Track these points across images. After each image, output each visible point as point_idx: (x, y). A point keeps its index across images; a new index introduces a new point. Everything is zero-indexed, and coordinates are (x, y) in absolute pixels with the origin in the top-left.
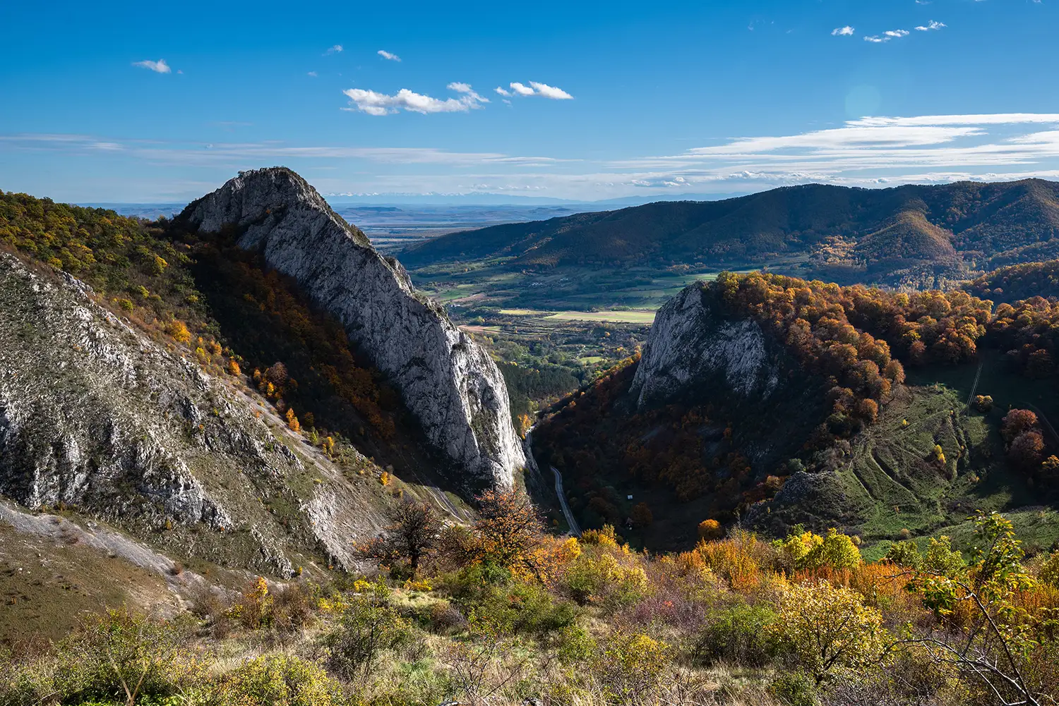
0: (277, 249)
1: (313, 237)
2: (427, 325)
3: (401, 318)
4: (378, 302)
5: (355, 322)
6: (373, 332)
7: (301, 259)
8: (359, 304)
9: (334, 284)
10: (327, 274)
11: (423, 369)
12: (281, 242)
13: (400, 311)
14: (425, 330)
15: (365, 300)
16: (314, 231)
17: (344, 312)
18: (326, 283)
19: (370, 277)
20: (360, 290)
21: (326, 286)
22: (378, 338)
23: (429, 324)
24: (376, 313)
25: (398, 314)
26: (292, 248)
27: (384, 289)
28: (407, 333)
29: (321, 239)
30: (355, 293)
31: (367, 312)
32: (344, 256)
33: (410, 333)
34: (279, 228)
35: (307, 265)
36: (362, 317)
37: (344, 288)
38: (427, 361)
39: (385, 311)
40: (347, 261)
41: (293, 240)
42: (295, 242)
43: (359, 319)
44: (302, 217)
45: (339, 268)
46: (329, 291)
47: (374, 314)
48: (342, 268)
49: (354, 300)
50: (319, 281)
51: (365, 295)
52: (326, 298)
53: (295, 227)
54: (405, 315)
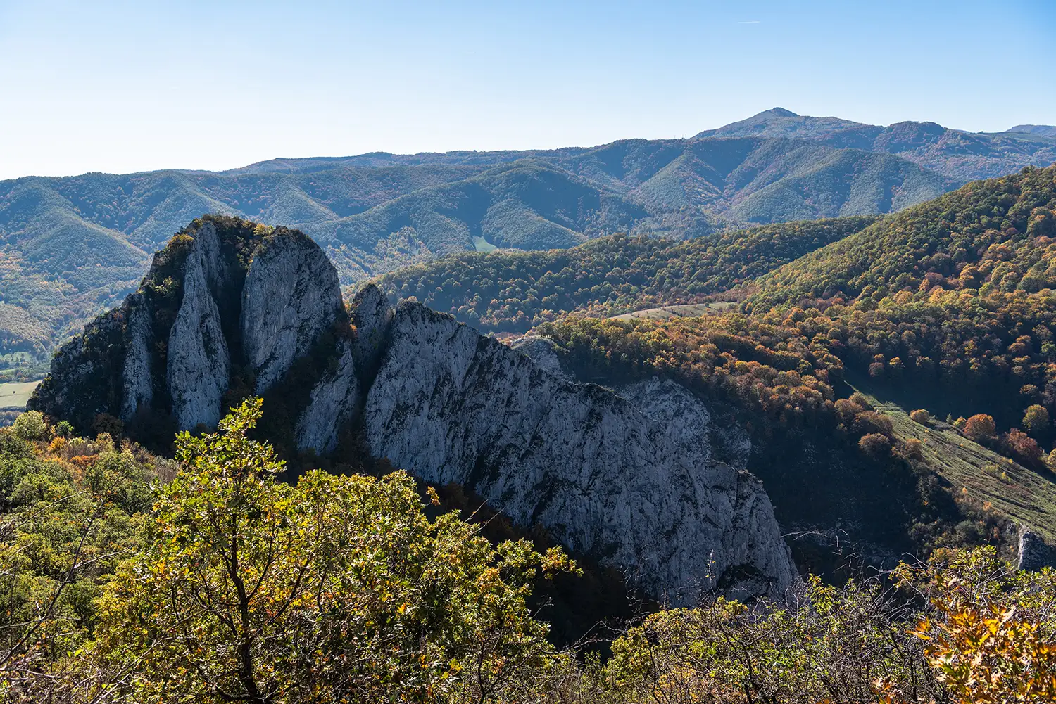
0: (394, 431)
1: (458, 383)
2: (749, 503)
3: (695, 504)
4: (640, 488)
5: (597, 543)
6: (638, 550)
7: (441, 439)
8: (599, 504)
9: (535, 476)
10: (513, 459)
11: (757, 582)
12: (401, 410)
13: (688, 492)
14: (747, 513)
15: (611, 492)
16: (458, 369)
17: (570, 530)
18: (517, 482)
19: (615, 443)
20: (595, 474)
21: (519, 488)
22: (652, 557)
23: (752, 499)
24: (641, 511)
25: (687, 499)
26: (422, 419)
27: (652, 458)
28: (711, 528)
29: (483, 384)
30: (584, 485)
31: (622, 513)
32: (545, 412)
33: (715, 526)
34: (389, 377)
35: (458, 451)
36: (613, 530)
37: (555, 479)
38: (760, 564)
39: (661, 501)
40: (553, 421)
41: (420, 401)
42: (426, 405)
43: (605, 534)
44: (428, 341)
45: (536, 439)
46: (526, 495)
47: (638, 516)
48: (544, 437)
49: (586, 498)
50: (501, 480)
51: (610, 482)
52: (525, 514)
53: (418, 368)
54: (700, 495)
